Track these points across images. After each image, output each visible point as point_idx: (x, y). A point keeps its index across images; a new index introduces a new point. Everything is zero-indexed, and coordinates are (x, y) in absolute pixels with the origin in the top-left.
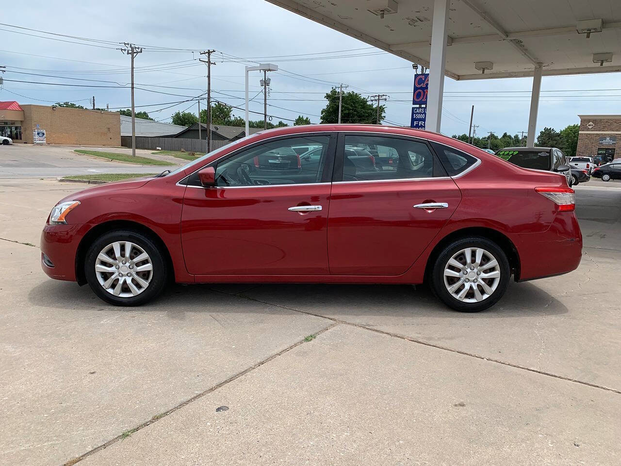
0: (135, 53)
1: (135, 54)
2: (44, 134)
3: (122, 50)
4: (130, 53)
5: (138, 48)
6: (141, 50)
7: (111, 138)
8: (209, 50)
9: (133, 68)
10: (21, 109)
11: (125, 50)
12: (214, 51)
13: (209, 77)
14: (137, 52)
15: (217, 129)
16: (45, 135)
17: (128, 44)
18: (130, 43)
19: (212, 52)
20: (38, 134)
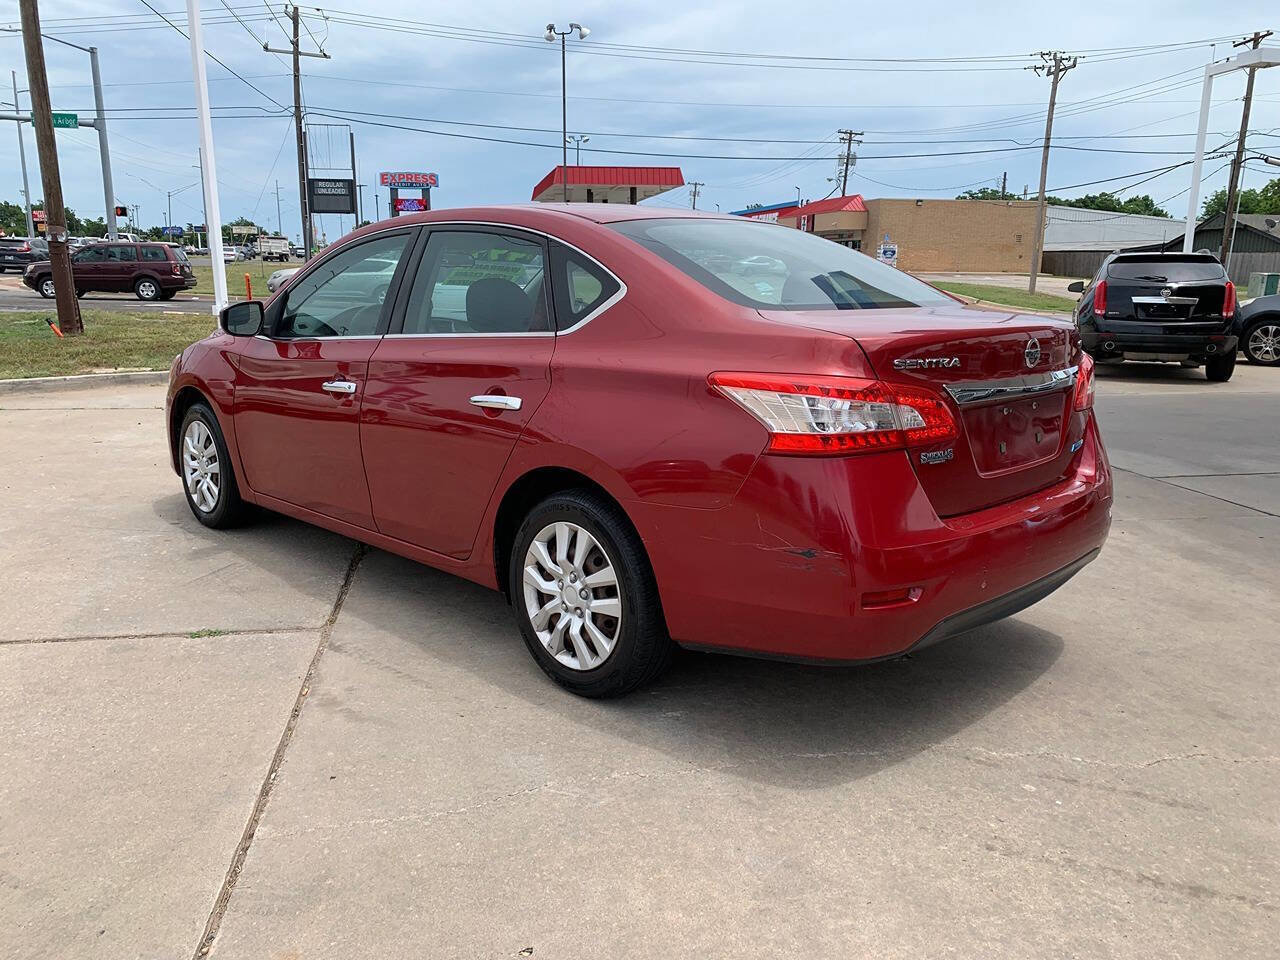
0: (1061, 70)
1: (1061, 73)
2: (894, 252)
3: (1036, 68)
4: (1053, 73)
5: (1069, 59)
6: (1075, 61)
7: (1021, 257)
8: (1256, 34)
9: (1053, 104)
10: (865, 207)
11: (1043, 68)
12: (1269, 34)
13: (1248, 99)
14: (1066, 69)
15: (1272, 224)
16: (896, 256)
17: (1049, 54)
18: (1053, 50)
19: (1263, 36)
20: (885, 253)
